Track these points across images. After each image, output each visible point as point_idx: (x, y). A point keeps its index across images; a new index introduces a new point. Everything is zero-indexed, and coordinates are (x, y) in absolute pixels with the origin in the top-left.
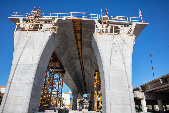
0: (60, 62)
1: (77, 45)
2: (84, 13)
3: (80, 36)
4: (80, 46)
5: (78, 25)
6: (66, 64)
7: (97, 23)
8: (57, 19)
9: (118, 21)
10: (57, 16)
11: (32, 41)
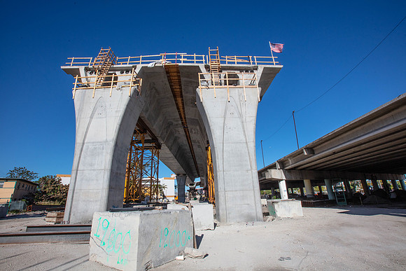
0: (150, 131)
1: (177, 104)
2: (182, 55)
3: (179, 90)
4: (180, 105)
5: (175, 74)
6: (161, 134)
8: (140, 66)
9: (235, 65)
10: (140, 61)
11: (104, 104)
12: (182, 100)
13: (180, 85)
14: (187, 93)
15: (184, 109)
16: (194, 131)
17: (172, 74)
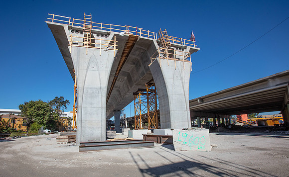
2: (140, 29)
3: (128, 52)
7: (156, 44)
8: (113, 33)
9: (173, 44)
10: (111, 28)
11: (95, 60)
12: (126, 59)
13: (131, 49)
14: (133, 54)
15: (123, 64)
16: (120, 80)
17: (129, 41)
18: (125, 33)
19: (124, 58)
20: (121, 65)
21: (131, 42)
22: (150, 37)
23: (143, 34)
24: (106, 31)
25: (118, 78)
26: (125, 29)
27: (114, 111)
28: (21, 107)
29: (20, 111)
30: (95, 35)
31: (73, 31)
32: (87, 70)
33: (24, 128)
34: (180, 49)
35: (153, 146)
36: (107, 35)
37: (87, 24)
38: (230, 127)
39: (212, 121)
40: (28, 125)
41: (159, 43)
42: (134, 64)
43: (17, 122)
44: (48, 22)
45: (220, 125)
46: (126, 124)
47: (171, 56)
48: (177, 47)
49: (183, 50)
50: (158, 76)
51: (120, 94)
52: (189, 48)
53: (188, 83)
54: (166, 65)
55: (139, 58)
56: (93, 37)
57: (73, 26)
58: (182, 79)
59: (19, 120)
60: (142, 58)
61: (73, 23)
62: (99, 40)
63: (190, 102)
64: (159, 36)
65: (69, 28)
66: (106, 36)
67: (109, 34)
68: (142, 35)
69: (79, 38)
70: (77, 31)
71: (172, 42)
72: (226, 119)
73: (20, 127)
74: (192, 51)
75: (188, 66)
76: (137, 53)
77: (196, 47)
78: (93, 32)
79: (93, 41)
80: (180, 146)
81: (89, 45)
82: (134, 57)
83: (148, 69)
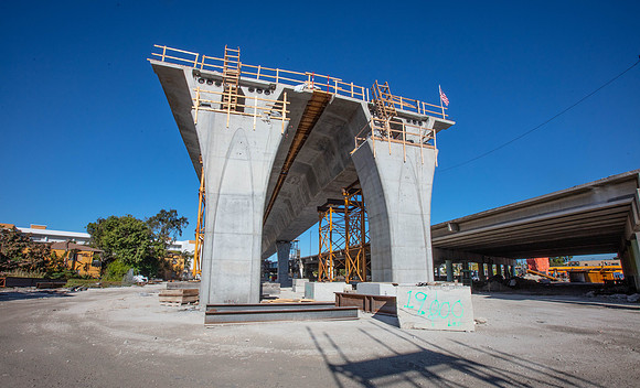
2: (336, 80)
3: (309, 125)
7: (367, 111)
8: (280, 87)
9: (402, 111)
10: (278, 77)
11: (244, 140)
16: (293, 180)
17: (314, 103)
18: (306, 87)
19: (301, 136)
20: (294, 150)
21: (318, 104)
22: (355, 96)
23: (340, 89)
24: (268, 83)
25: (288, 176)
26: (305, 79)
27: (278, 242)
28: (91, 228)
29: (88, 236)
30: (245, 90)
31: (202, 80)
32: (227, 158)
33: (94, 271)
34: (414, 122)
35: (355, 317)
36: (269, 90)
37: (231, 66)
38: (513, 283)
39: (477, 269)
40: (104, 266)
41: (373, 110)
42: (322, 148)
43: (80, 258)
44: (153, 62)
45: (493, 278)
46: (301, 270)
47: (396, 136)
48: (409, 118)
49: (420, 124)
50: (369, 174)
51: (291, 209)
52: (432, 120)
53: (430, 191)
54: (385, 152)
55: (332, 138)
56: (240, 92)
57: (201, 71)
58: (417, 182)
59: (86, 255)
60: (337, 138)
61: (202, 64)
62: (254, 100)
63: (432, 229)
64: (372, 95)
65: (194, 74)
66: (267, 92)
67: (273, 88)
68: (339, 92)
69: (213, 93)
70: (210, 81)
71: (399, 107)
72: (506, 267)
73: (86, 268)
74: (438, 126)
75: (430, 156)
76: (329, 127)
77: (447, 118)
78: (241, 83)
79: (242, 101)
80: (412, 318)
81: (232, 108)
82: (321, 135)
83: (349, 160)
